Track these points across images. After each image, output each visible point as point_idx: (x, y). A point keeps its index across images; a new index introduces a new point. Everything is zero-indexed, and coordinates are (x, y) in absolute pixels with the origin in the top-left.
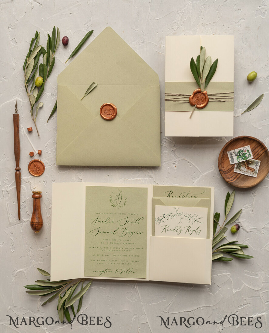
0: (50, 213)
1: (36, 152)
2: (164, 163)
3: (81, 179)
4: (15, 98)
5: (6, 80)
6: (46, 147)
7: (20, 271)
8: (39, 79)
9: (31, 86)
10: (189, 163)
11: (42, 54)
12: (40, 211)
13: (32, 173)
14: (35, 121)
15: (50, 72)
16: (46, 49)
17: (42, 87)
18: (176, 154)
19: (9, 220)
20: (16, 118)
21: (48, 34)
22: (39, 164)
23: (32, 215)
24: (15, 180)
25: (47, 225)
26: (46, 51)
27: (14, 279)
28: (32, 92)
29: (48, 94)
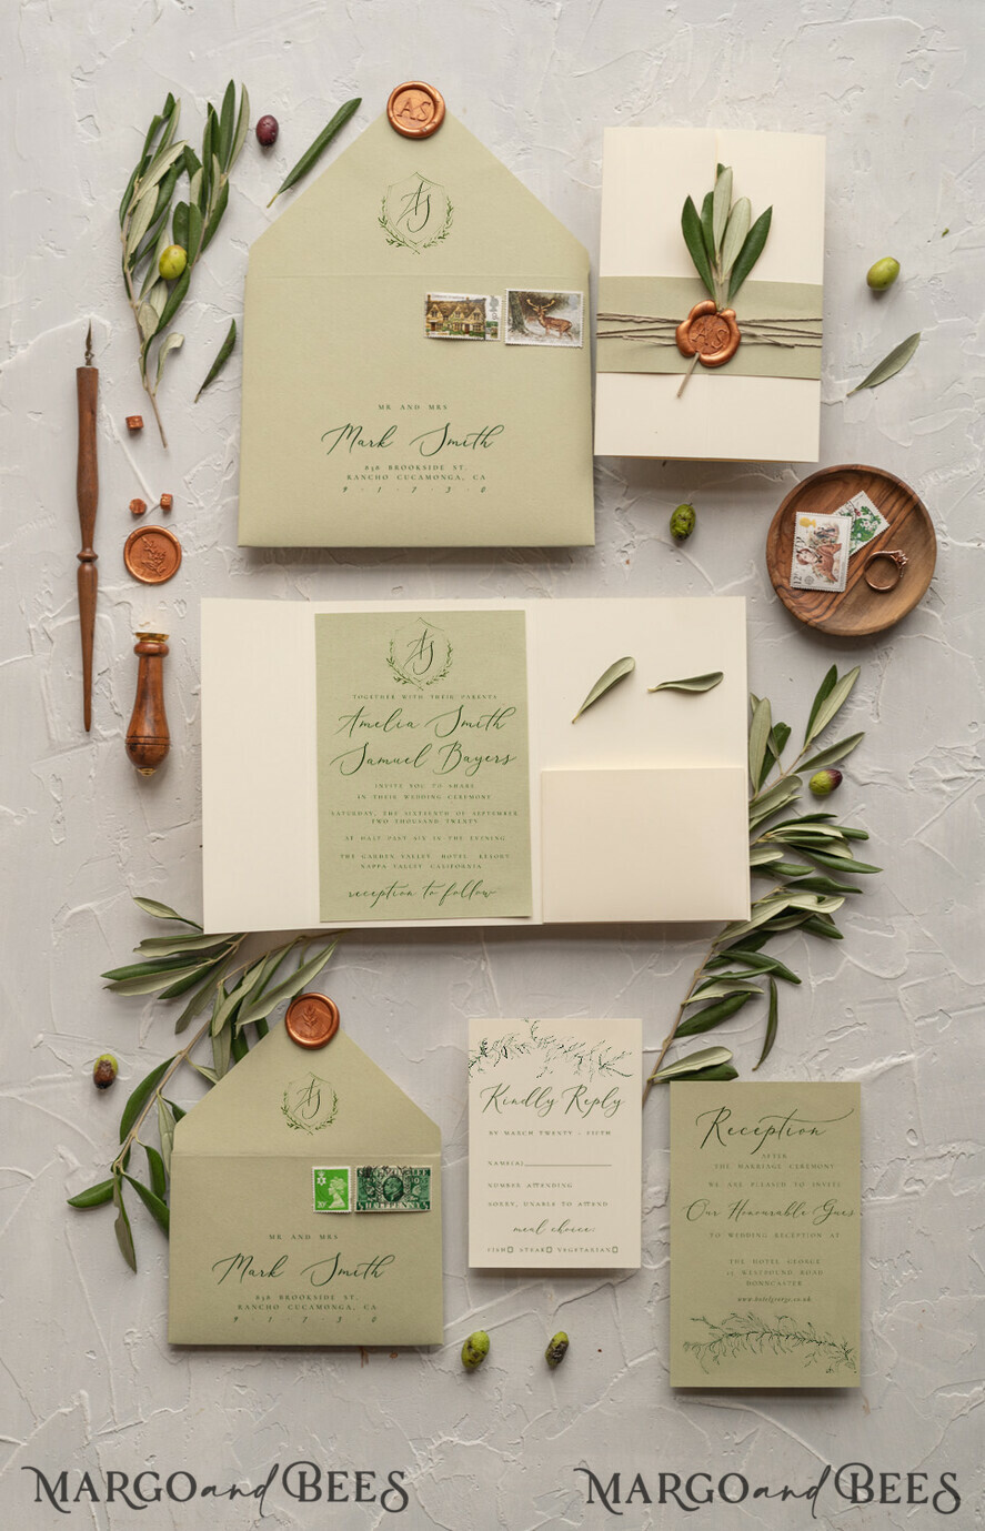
0: (195, 710)
1: (151, 500)
3: (306, 594)
4: (86, 316)
5: (56, 255)
6: (190, 486)
7: (83, 912)
8: (172, 253)
9: (142, 277)
10: (672, 554)
11: (186, 172)
12: (162, 700)
13: (137, 571)
14: (154, 396)
15: (213, 233)
16: (199, 156)
17: (183, 282)
18: (631, 522)
19: (49, 733)
20: (87, 383)
21: (209, 104)
22: (164, 544)
23: (130, 716)
24: (76, 594)
25: (185, 750)
26: (201, 161)
27: (60, 939)
28: (145, 297)
29: (204, 307)
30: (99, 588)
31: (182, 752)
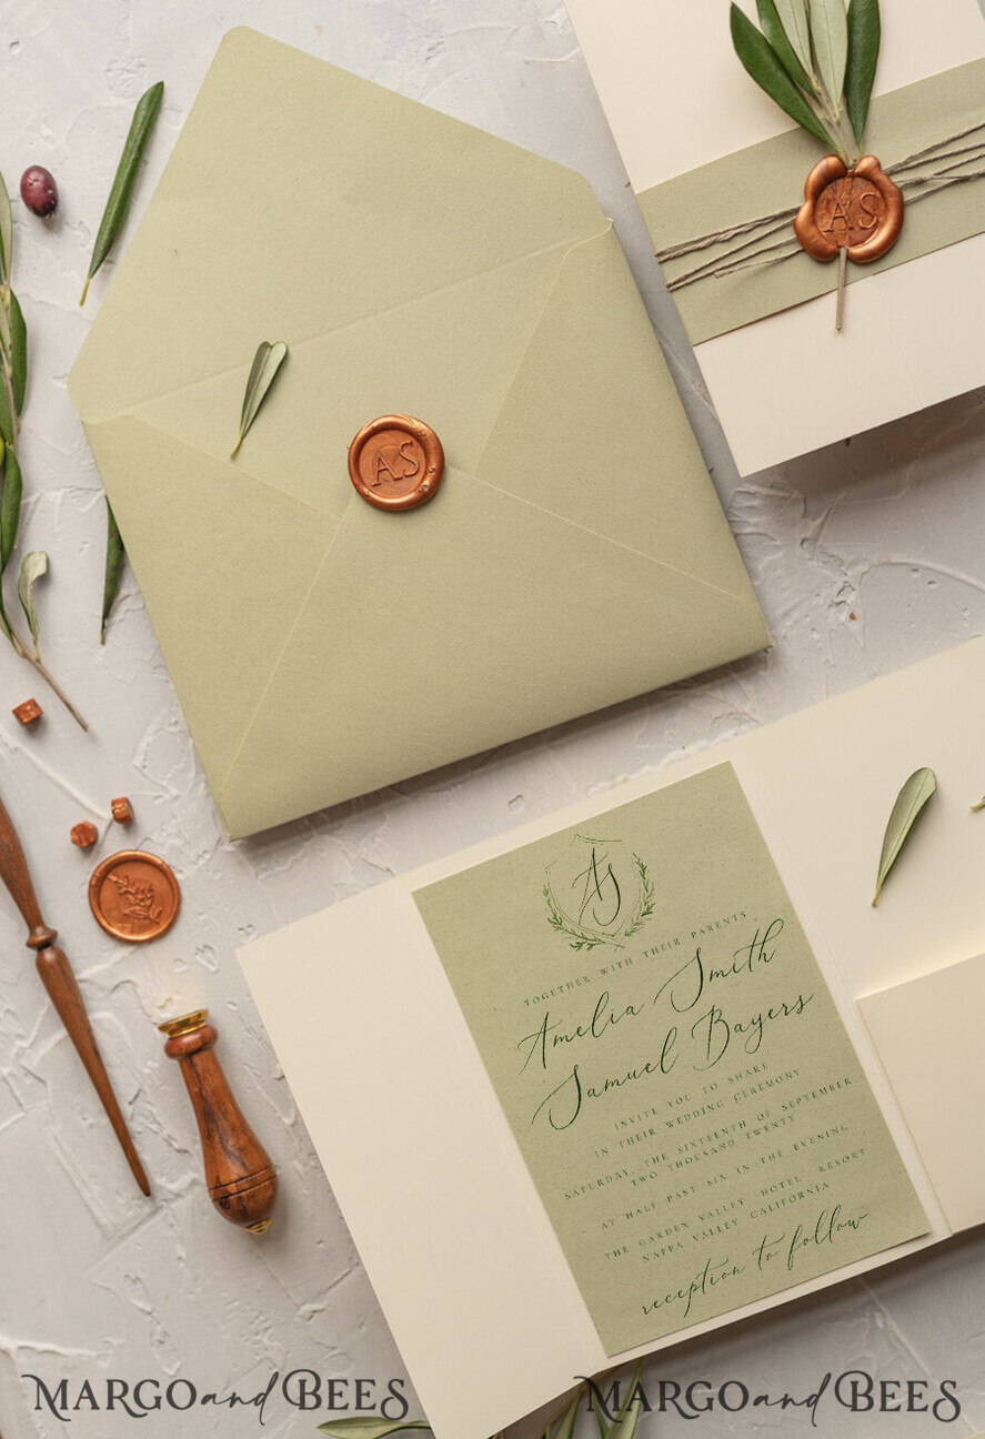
0: (287, 1102)
1: (99, 818)
2: (789, 623)
3: (384, 866)
6: (146, 771)
10: (916, 575)
12: (238, 1113)
13: (122, 929)
14: (38, 660)
15: (23, 380)
17: (11, 473)
18: (831, 551)
19: (94, 1218)
22: (140, 873)
23: (199, 1146)
24: (48, 1000)
25: (299, 1167)
29: (55, 496)
30: (77, 977)
31: (297, 1171)
